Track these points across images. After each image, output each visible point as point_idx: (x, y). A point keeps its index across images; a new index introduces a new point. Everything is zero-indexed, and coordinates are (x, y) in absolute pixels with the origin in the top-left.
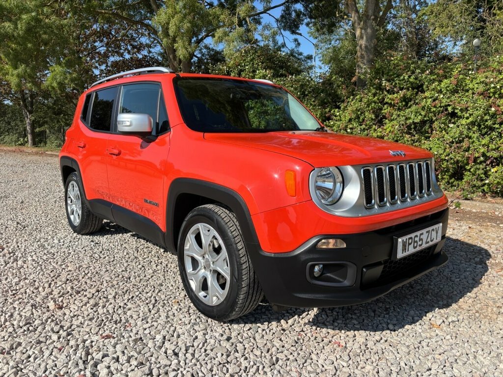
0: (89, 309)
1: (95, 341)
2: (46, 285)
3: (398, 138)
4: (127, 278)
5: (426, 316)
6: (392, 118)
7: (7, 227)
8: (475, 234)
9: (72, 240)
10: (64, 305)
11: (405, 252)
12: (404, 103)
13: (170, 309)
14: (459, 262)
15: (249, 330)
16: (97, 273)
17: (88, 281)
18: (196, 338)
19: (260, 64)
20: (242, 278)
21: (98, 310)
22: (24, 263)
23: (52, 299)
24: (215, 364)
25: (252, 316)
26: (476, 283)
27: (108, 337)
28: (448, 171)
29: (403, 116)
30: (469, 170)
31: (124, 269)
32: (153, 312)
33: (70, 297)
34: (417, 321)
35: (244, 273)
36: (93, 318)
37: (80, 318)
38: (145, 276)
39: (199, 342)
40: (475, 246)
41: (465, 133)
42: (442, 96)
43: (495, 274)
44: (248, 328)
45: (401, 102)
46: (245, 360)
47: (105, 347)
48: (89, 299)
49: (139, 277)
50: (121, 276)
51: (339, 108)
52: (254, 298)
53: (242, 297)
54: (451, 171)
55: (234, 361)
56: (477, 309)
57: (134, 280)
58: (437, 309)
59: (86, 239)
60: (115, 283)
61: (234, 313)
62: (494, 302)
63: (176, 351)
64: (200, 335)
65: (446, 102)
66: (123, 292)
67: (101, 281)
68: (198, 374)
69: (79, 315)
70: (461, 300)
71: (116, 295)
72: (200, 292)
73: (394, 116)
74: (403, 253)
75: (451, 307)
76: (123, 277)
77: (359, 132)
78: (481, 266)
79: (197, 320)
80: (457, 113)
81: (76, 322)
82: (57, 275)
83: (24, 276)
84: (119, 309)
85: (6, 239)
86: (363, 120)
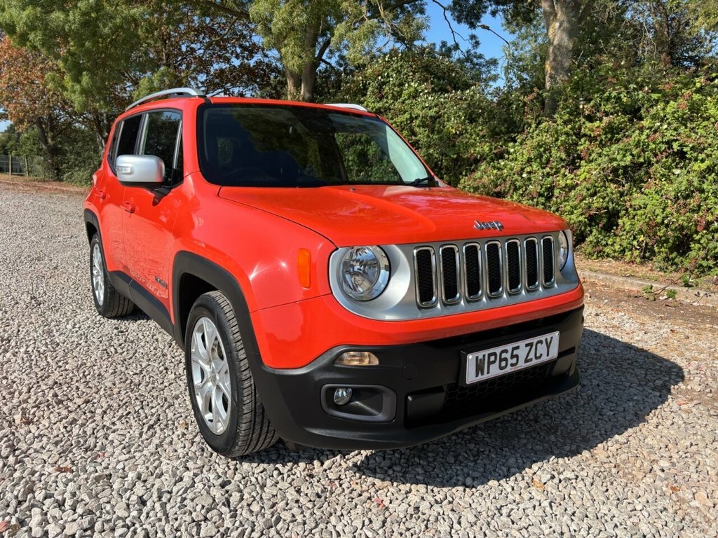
0: (61, 428)
1: (47, 474)
2: (25, 389)
3: (598, 189)
4: (135, 385)
5: (530, 468)
6: (591, 158)
7: (17, 303)
8: (675, 342)
9: (92, 325)
10: (35, 420)
11: (482, 374)
12: (609, 136)
13: (171, 434)
14: (628, 384)
15: (262, 472)
16: (99, 375)
17: (82, 387)
18: (181, 479)
19: (411, 74)
20: (243, 401)
21: (74, 430)
22: (14, 356)
23: (23, 409)
24: (185, 521)
25: (275, 452)
26: (638, 418)
27: (65, 470)
28: (667, 241)
29: (606, 156)
30: (698, 242)
31: (138, 372)
32: (144, 436)
33: (46, 408)
34: (514, 474)
35: (246, 394)
36: (62, 441)
37: (45, 439)
38: (162, 383)
39: (181, 487)
40: (667, 360)
41: (695, 184)
42: (665, 126)
43: (675, 407)
44: (261, 469)
45: (606, 134)
46: (230, 518)
47: (54, 484)
48: (70, 412)
49: (153, 384)
50: (128, 382)
51: (514, 140)
52: (265, 429)
53: (244, 426)
54: (671, 241)
55: (216, 518)
56: (618, 462)
57: (143, 389)
58: (554, 457)
59: (109, 325)
60: (116, 390)
61: (237, 448)
62: (649, 453)
63: (144, 497)
64: (187, 476)
65: (671, 135)
66: (119, 405)
67: (99, 387)
68: (157, 533)
69: (44, 435)
70: (600, 445)
71: (107, 409)
72: (206, 413)
73: (593, 155)
74: (477, 375)
75: (580, 456)
76: (132, 382)
77: (541, 178)
78: (658, 394)
79: (197, 453)
80: (686, 153)
81: (36, 445)
82: (46, 374)
83: (5, 375)
84: (101, 430)
85: (8, 319)
86: (548, 161)
